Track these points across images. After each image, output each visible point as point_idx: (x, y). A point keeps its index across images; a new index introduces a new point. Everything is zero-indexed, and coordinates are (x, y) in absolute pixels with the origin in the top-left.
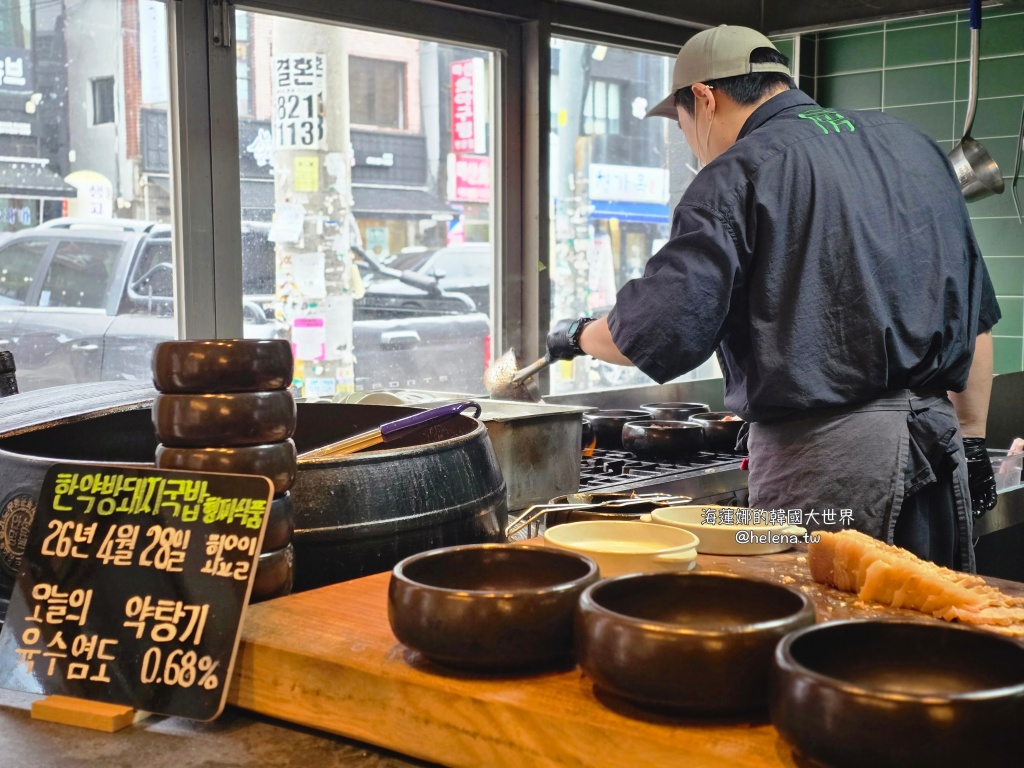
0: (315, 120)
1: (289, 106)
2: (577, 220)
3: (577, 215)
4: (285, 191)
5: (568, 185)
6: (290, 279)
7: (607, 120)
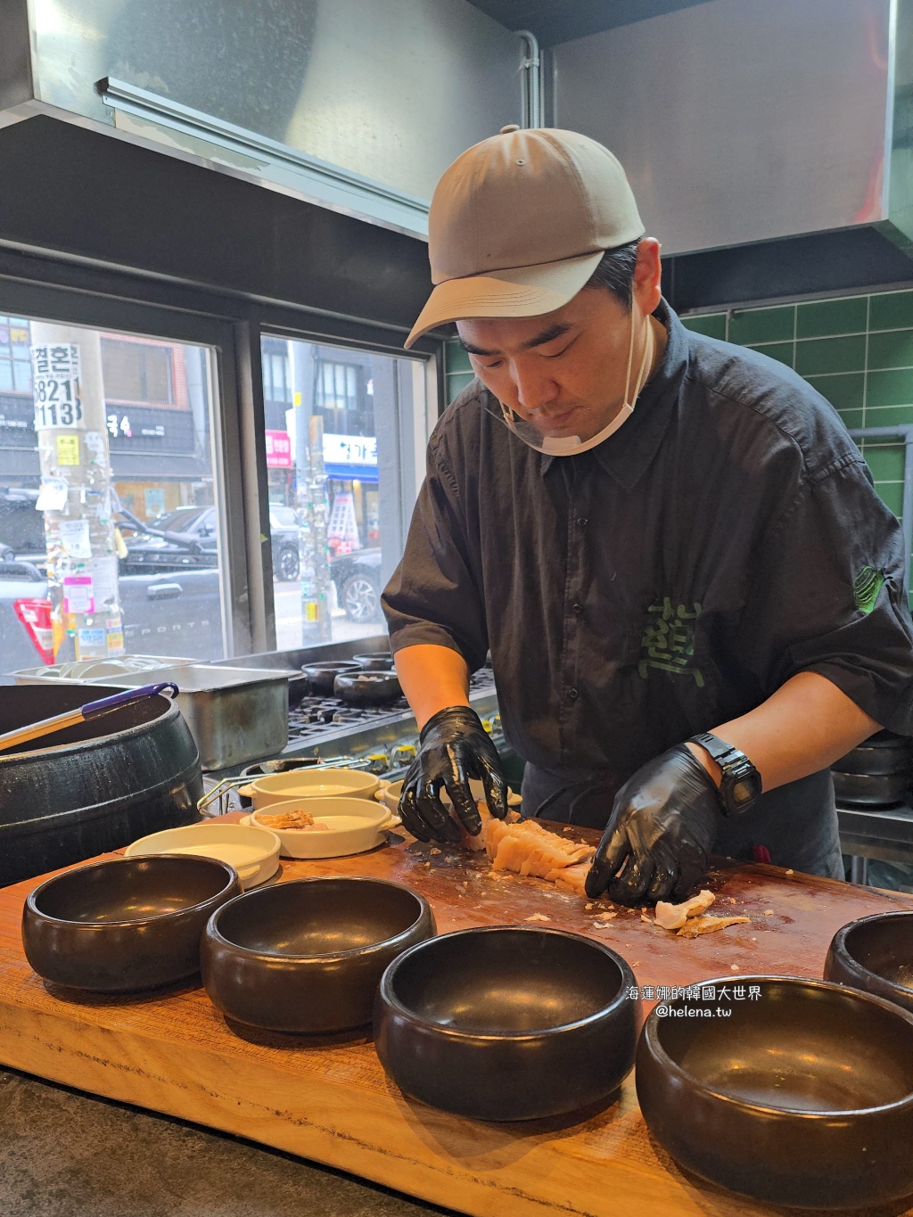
0: (73, 403)
1: (49, 390)
2: (314, 486)
3: (314, 482)
4: (50, 466)
5: (305, 456)
6: (58, 543)
7: (346, 396)
